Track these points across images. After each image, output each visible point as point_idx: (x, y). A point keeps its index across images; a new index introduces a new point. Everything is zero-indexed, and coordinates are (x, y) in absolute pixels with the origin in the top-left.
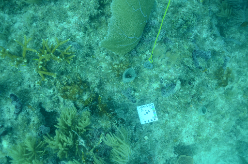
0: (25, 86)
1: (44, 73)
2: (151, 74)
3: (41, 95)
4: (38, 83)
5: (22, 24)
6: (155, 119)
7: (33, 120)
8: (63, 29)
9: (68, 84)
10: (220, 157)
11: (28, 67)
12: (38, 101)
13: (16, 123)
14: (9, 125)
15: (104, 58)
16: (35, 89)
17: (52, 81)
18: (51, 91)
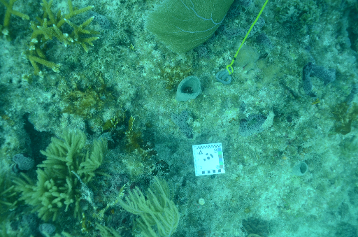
0: (2, 79)
1: (38, 60)
2: (227, 94)
3: (29, 99)
4: (26, 77)
6: (220, 171)
7: (8, 141)
9: (80, 88)
11: (13, 47)
12: (22, 109)
15: (150, 53)
16: (20, 87)
17: (53, 78)
18: (49, 96)
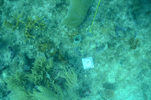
0: (17, 42)
1: (28, 35)
2: (91, 40)
3: (26, 48)
4: (25, 41)
5: (17, 7)
6: (92, 67)
7: (21, 62)
8: (41, 11)
9: (42, 43)
10: (131, 93)
11: (20, 32)
12: (24, 52)
13: (11, 63)
14: (7, 64)
15: (64, 29)
16: (23, 45)
17: (33, 41)
18: (32, 46)
